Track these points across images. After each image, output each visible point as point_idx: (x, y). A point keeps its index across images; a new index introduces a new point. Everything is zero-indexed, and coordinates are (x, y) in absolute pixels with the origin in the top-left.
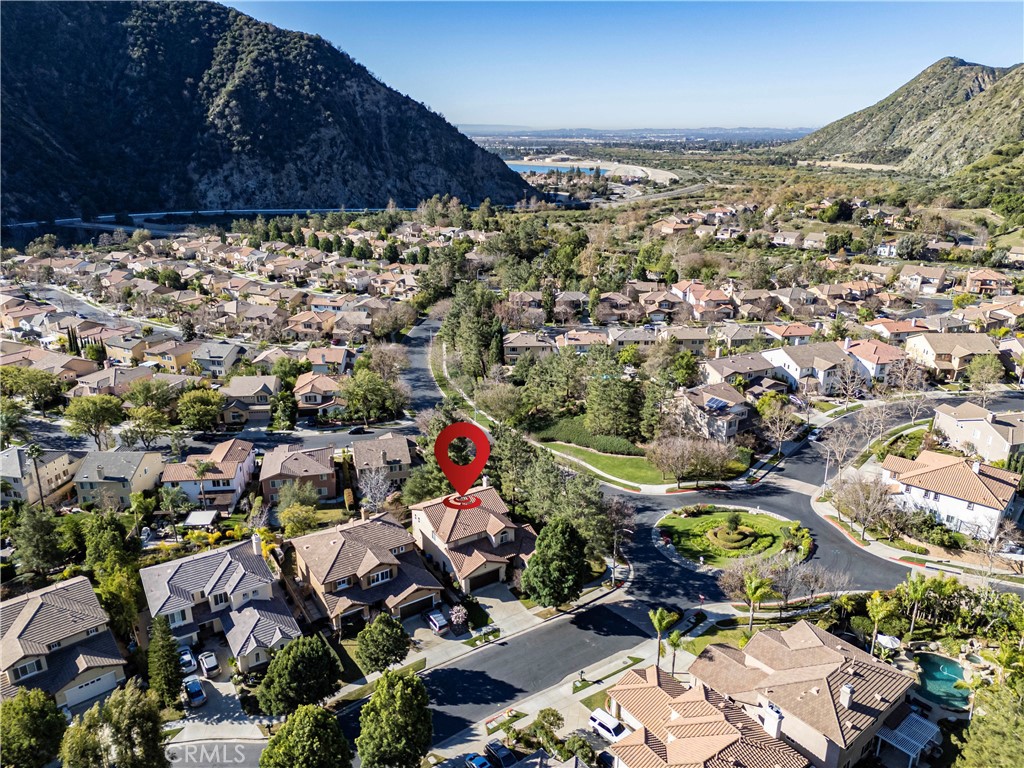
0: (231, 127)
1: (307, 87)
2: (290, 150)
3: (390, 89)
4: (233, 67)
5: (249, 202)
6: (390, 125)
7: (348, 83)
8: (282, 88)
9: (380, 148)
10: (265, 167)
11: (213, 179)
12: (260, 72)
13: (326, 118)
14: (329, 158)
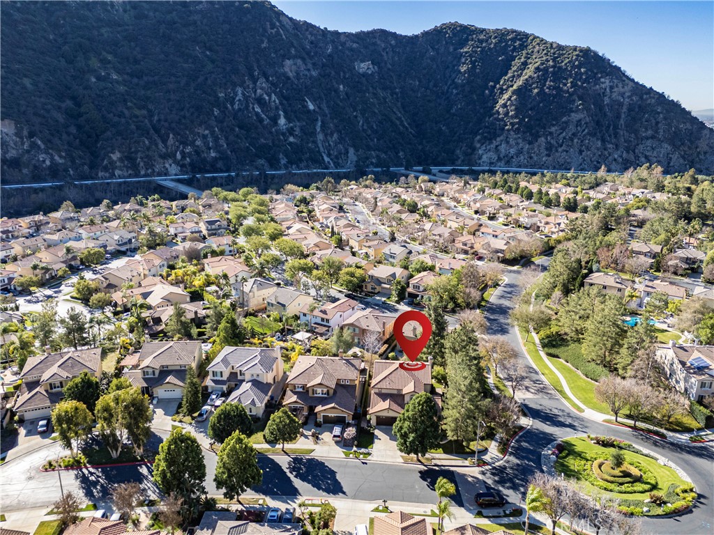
0: (509, 113)
1: (569, 85)
2: (545, 128)
3: (637, 83)
4: (521, 74)
5: (508, 163)
6: (630, 109)
7: (602, 80)
8: (551, 86)
9: (616, 127)
10: (524, 140)
11: (488, 147)
12: (538, 76)
13: (578, 106)
14: (573, 134)
